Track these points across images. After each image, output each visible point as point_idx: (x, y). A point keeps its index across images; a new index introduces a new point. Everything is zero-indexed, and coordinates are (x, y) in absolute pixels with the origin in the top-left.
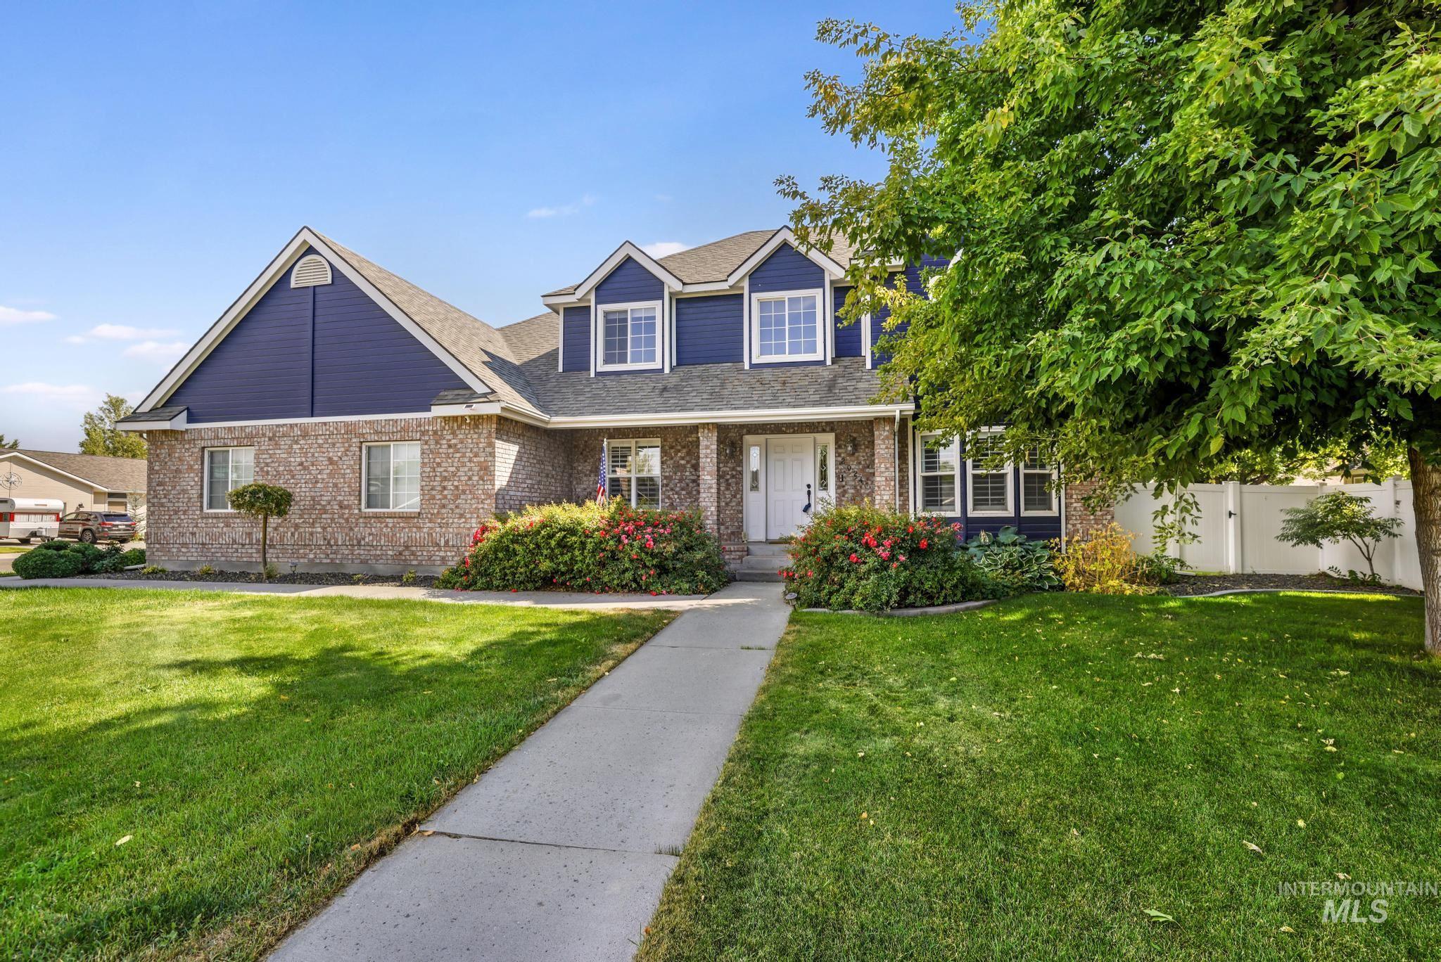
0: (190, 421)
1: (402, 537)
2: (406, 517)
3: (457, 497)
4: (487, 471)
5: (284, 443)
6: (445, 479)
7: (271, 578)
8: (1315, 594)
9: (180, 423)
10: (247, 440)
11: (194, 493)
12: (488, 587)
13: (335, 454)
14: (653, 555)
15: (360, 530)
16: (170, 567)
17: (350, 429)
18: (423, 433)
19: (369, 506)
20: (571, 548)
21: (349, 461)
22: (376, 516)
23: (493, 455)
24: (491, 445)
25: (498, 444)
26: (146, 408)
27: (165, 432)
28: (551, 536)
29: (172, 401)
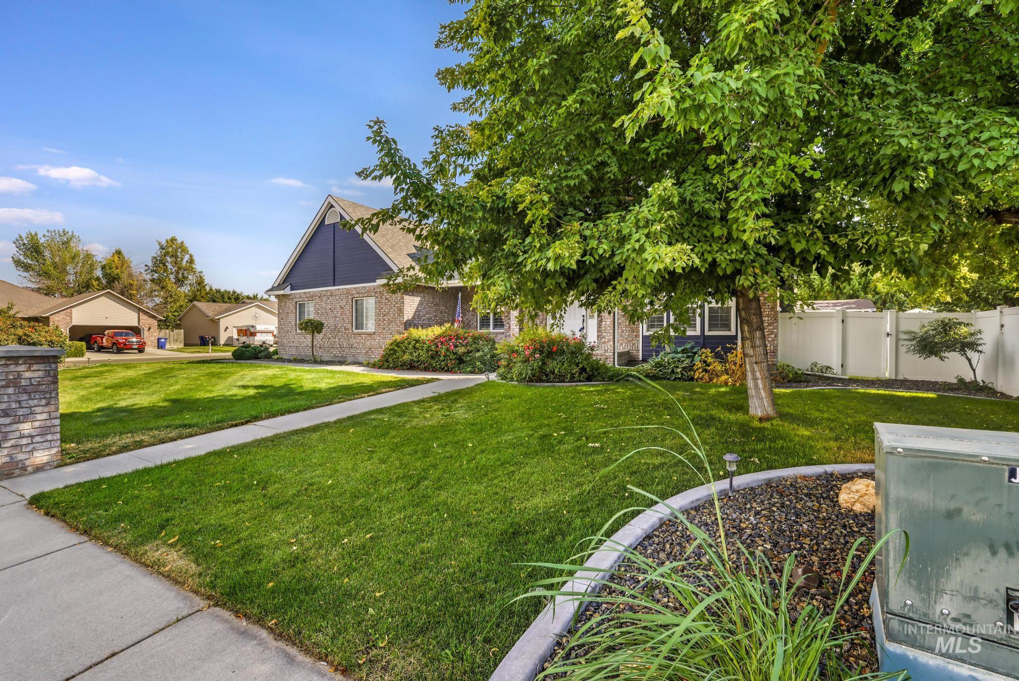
0: (291, 290)
1: (368, 344)
2: (369, 334)
3: (389, 324)
4: (401, 311)
5: (325, 298)
6: (384, 315)
7: (316, 362)
8: (873, 391)
9: (288, 291)
10: (311, 297)
11: (293, 323)
12: (388, 368)
13: (343, 304)
14: (454, 354)
15: (353, 341)
16: (286, 357)
17: (348, 292)
18: (376, 293)
19: (356, 329)
20: (418, 349)
21: (348, 307)
22: (359, 334)
23: (403, 303)
24: (403, 298)
25: (406, 297)
26: (276, 285)
27: (283, 295)
28: (409, 344)
29: (285, 281)
